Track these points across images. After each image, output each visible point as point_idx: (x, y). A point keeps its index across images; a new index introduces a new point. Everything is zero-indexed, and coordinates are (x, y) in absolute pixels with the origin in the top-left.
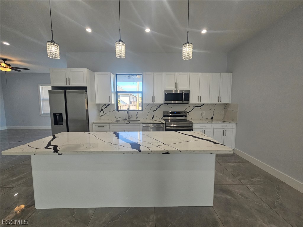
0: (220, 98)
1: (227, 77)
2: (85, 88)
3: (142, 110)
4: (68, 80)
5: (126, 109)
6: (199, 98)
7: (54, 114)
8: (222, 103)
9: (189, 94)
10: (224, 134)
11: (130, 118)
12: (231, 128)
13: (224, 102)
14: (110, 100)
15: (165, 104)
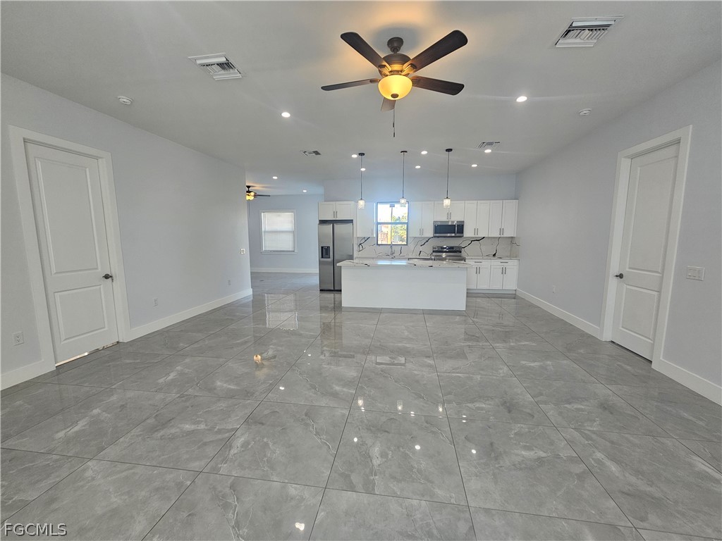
0: (502, 231)
1: (512, 205)
2: (351, 221)
3: (407, 245)
4: (335, 213)
5: (389, 243)
6: (476, 231)
7: (322, 247)
8: (505, 235)
9: (463, 225)
10: (504, 271)
11: (392, 254)
12: (513, 265)
13: (506, 235)
14: (372, 234)
15: (435, 237)
